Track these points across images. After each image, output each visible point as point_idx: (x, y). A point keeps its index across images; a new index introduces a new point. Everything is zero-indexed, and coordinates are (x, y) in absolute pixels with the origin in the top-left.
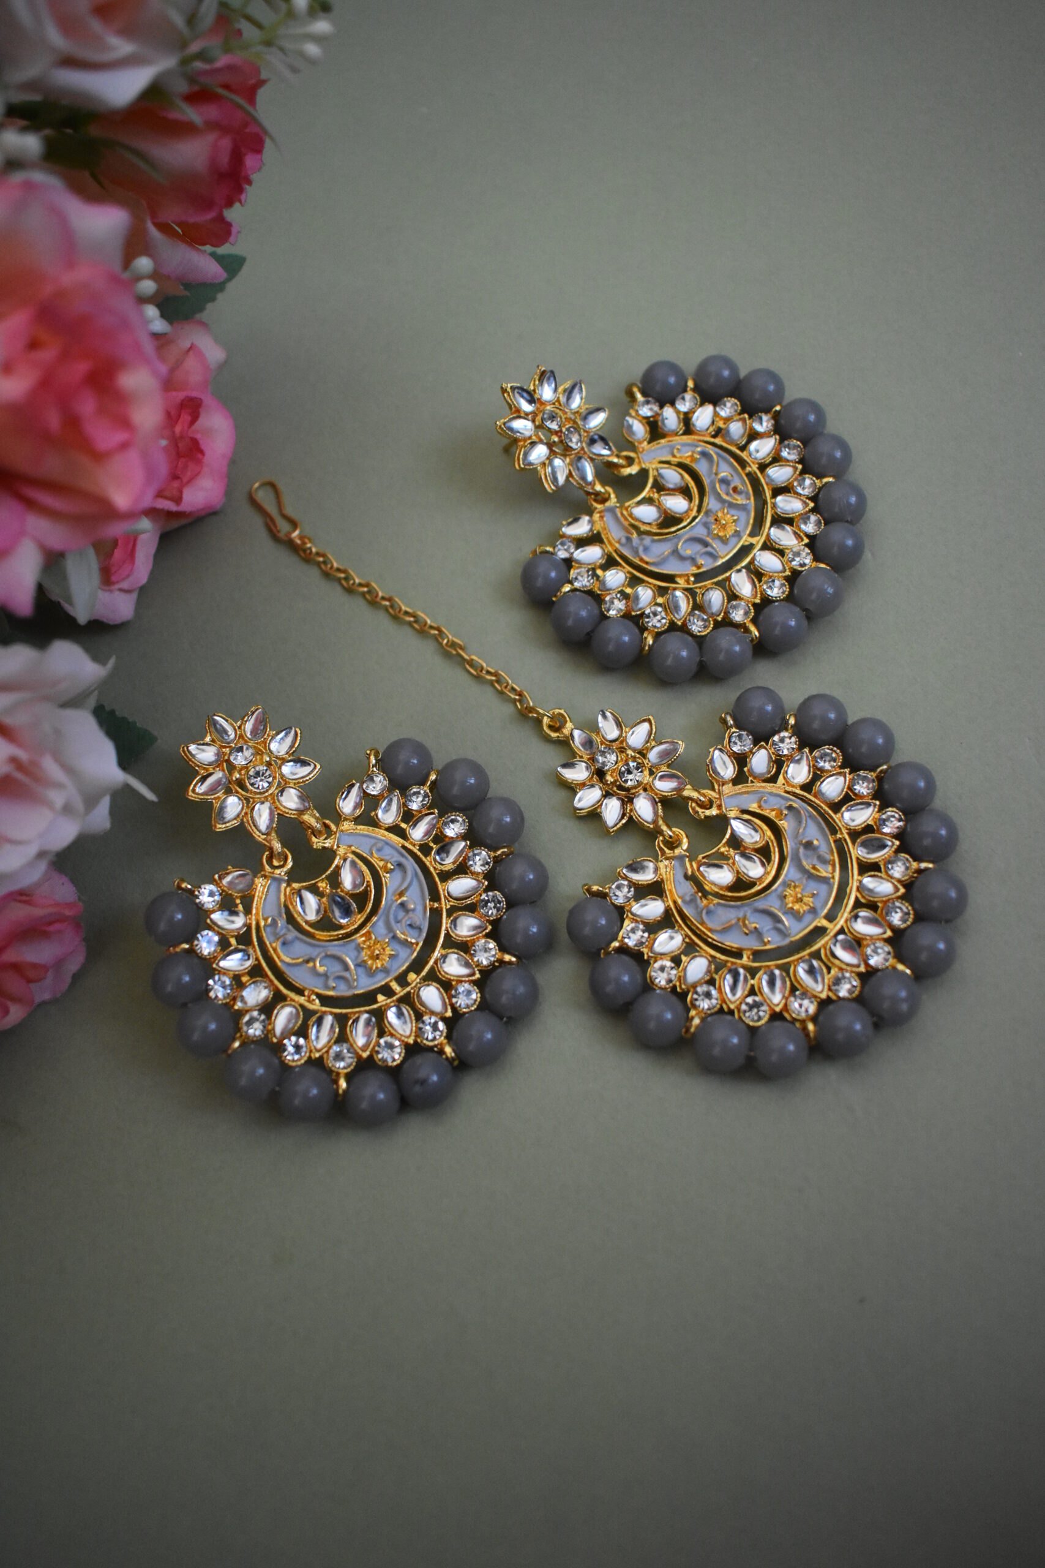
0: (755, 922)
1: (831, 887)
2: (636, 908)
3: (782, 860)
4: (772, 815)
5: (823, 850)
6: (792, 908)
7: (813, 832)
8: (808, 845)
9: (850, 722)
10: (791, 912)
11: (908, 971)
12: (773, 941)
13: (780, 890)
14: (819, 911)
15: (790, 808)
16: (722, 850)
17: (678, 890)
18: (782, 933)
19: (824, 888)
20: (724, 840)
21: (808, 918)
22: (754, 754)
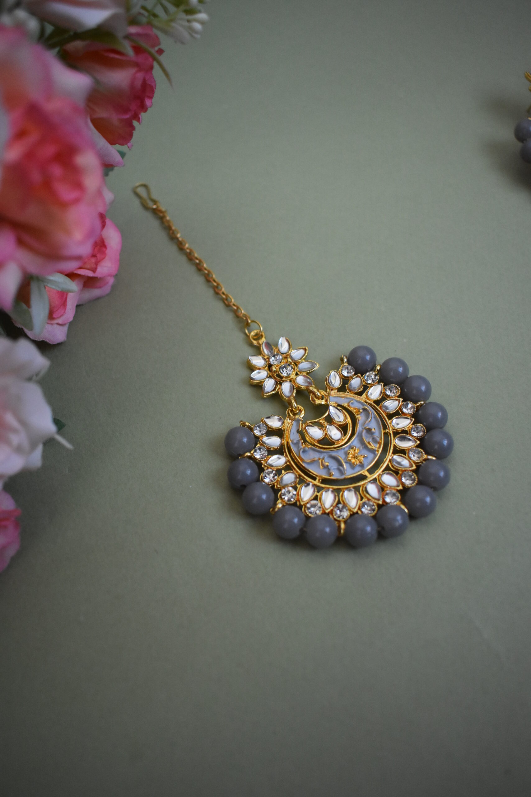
0: (328, 462)
1: (376, 455)
2: (265, 439)
3: (353, 434)
4: (354, 411)
5: (377, 435)
6: (350, 460)
7: (373, 425)
8: (369, 431)
9: (409, 376)
10: (348, 462)
11: (406, 510)
12: (336, 475)
13: (347, 449)
14: (365, 466)
15: (364, 410)
16: (321, 421)
17: (292, 436)
18: (342, 472)
19: (371, 456)
20: (324, 416)
21: (358, 469)
22: (353, 379)
